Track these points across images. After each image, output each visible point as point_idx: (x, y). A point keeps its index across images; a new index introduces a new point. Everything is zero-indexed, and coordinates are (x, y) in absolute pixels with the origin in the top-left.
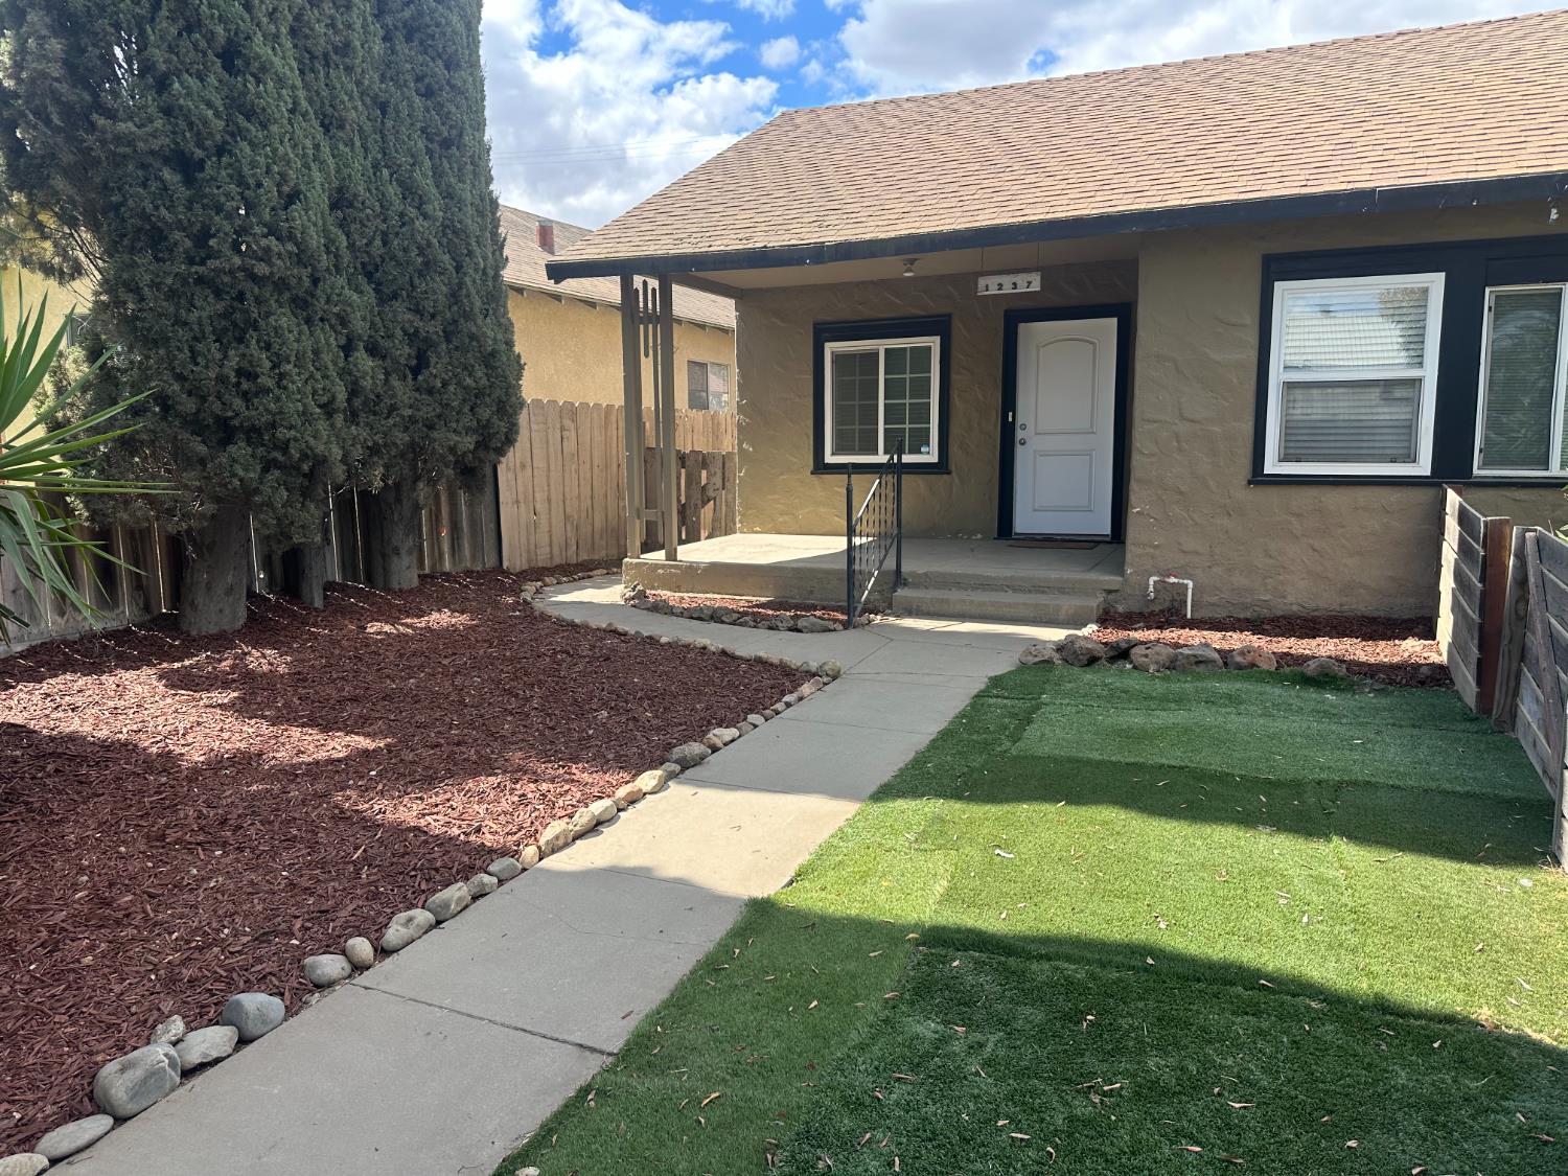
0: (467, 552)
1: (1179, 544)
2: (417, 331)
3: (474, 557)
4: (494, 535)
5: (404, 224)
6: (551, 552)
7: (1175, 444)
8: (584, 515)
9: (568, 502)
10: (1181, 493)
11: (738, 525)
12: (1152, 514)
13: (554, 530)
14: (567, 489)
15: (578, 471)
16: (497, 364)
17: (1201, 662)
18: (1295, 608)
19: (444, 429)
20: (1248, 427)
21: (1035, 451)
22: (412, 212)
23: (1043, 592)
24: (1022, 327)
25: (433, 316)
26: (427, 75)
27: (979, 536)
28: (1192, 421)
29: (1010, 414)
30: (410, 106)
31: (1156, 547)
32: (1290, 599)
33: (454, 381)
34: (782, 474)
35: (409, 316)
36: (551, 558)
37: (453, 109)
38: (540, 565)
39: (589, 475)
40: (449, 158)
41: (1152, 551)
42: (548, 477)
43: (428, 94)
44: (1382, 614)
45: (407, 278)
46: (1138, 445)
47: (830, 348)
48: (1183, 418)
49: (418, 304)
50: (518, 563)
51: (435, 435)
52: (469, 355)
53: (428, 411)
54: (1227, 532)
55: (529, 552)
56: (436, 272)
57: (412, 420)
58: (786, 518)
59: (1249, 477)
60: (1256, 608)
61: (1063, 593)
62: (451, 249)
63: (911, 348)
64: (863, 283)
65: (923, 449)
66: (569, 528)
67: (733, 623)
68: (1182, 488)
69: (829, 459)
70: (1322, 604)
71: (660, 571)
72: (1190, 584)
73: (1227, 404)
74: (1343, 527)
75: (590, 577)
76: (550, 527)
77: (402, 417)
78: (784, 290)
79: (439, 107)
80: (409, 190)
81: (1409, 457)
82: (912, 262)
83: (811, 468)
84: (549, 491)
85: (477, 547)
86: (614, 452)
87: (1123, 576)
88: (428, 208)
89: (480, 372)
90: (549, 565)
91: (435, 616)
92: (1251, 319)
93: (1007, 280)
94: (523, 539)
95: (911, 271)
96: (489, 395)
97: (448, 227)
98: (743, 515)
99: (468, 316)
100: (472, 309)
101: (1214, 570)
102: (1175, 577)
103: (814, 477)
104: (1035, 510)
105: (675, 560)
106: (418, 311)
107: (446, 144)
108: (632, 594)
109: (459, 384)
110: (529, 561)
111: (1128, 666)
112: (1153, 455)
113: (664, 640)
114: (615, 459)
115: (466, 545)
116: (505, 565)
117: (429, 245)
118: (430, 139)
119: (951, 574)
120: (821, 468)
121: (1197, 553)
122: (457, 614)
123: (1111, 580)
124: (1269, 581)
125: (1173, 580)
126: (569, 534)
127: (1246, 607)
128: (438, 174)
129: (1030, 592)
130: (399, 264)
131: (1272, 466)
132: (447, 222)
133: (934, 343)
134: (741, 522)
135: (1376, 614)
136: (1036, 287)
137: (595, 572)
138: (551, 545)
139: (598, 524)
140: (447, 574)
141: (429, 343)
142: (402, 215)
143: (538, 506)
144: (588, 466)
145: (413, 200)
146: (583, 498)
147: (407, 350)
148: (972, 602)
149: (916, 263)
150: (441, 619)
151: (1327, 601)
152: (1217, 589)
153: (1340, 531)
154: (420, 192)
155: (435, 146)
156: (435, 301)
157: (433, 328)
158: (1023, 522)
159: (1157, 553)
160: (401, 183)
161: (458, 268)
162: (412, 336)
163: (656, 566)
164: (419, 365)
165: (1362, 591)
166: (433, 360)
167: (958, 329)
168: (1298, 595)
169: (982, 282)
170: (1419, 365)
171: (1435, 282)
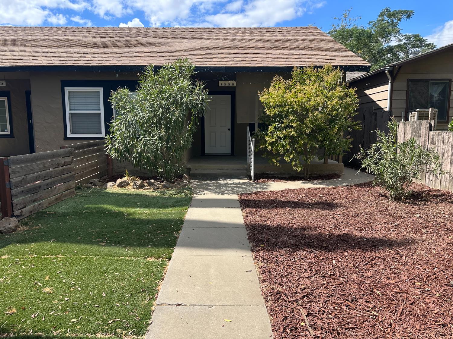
7: (45, 129)
12: (41, 147)
20: (62, 125)
28: (49, 123)
29: (30, 120)
46: (36, 129)
48: (46, 122)
59: (64, 138)
65: (5, 130)
68: (48, 141)
73: (56, 119)
81: (99, 132)
92: (60, 96)
131: (69, 135)
133: (5, 99)
136: (4, 85)
170: (100, 110)
171: (101, 90)
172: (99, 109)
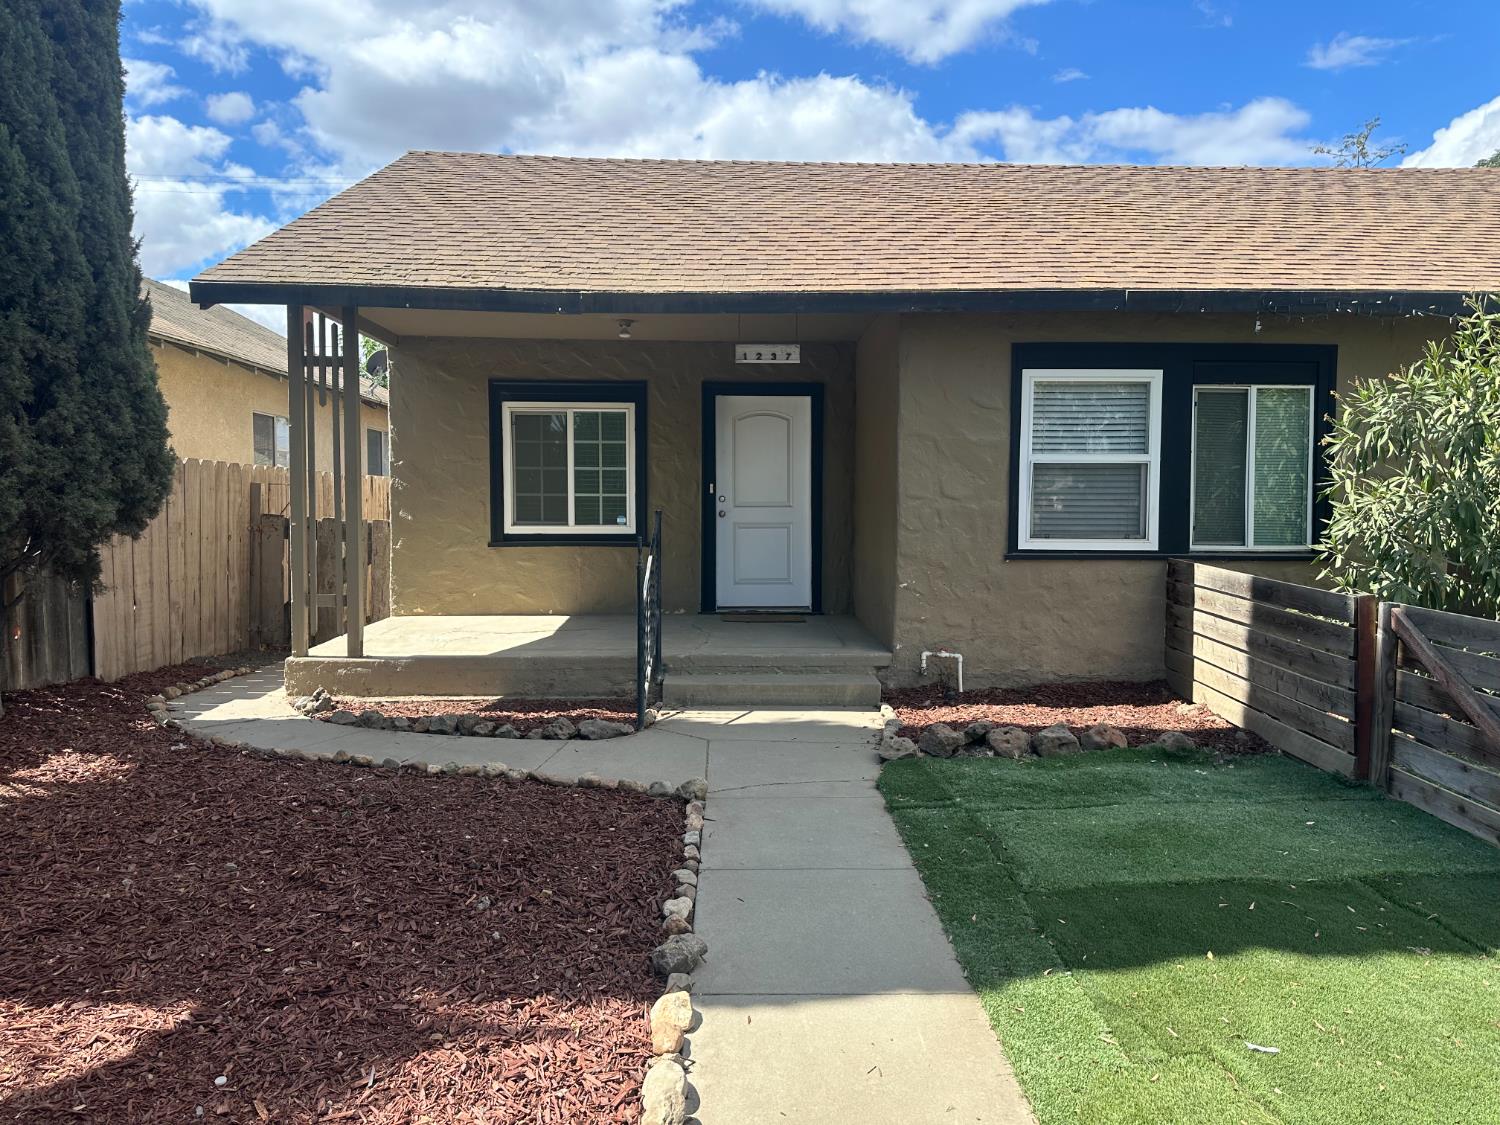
0: (48, 660)
1: (945, 618)
2: (39, 357)
3: (56, 666)
4: (82, 634)
5: (30, 206)
6: (152, 653)
7: (937, 521)
8: (190, 600)
9: (172, 585)
10: (944, 568)
11: (392, 607)
12: (918, 589)
13: (156, 622)
14: (172, 569)
15: (184, 545)
16: (147, 406)
17: (1063, 744)
18: (1051, 677)
19: (77, 493)
20: (1002, 505)
21: (735, 524)
22: (44, 191)
23: (816, 672)
24: (719, 399)
25: (64, 336)
26: (58, 11)
27: (682, 611)
28: (953, 499)
29: (712, 485)
30: (37, 47)
31: (923, 621)
32: (1046, 668)
33: (91, 427)
34: (450, 547)
35: (30, 334)
36: (153, 660)
37: (94, 64)
38: (141, 669)
39: (196, 549)
40: (87, 127)
41: (918, 625)
42: (151, 553)
43: (59, 36)
44: (1125, 679)
45: (31, 280)
46: (903, 520)
47: (508, 408)
48: (943, 495)
49: (42, 320)
50: (114, 668)
51: (68, 501)
52: (114, 392)
53: (55, 469)
54: (987, 606)
55: (126, 653)
56: (69, 276)
57: (33, 481)
58: (457, 597)
59: (1005, 552)
60: (1017, 679)
61: (835, 672)
62: (89, 250)
63: (603, 413)
64: (548, 341)
65: (618, 520)
66: (173, 617)
67: (492, 734)
68: (946, 564)
69: (509, 528)
70: (1074, 671)
71: (342, 671)
72: (960, 657)
73: (983, 483)
74: (1087, 598)
75: (216, 682)
76: (152, 619)
77: (19, 474)
78: (451, 341)
79: (74, 57)
80: (38, 160)
81: (1138, 533)
82: (629, 323)
83: (489, 539)
84: (151, 571)
85: (60, 651)
86: (225, 520)
87: (892, 652)
88: (65, 188)
89: (127, 415)
90: (150, 670)
91: (57, 763)
92: (1003, 404)
93: (766, 351)
94: (121, 637)
95: (627, 332)
96: (136, 448)
97: (85, 217)
98: (399, 595)
99: (112, 339)
100: (119, 330)
101: (977, 642)
102: (946, 651)
103: (492, 550)
104: (736, 583)
105: (361, 656)
106: (40, 328)
107: (82, 108)
108: (316, 704)
109: (99, 431)
110: (127, 665)
111: (990, 754)
112: (916, 531)
113: (433, 768)
114: (226, 528)
115: (47, 651)
116: (98, 673)
117: (65, 238)
118: (60, 97)
119: (717, 658)
120: (499, 539)
121: (960, 626)
122: (92, 756)
123: (880, 656)
124: (1026, 651)
125: (944, 654)
126: (174, 626)
127: (1006, 677)
128: (74, 148)
129: (801, 672)
130: (22, 260)
131: (1025, 542)
132: (86, 212)
133: (628, 409)
134: (395, 602)
135: (1120, 679)
136: (795, 359)
137: (219, 676)
138: (152, 643)
139: (206, 612)
140: (24, 693)
141: (56, 374)
142: (29, 192)
143: (139, 592)
144: (196, 537)
145: (42, 173)
146: (189, 579)
147: (28, 381)
148: (753, 687)
149: (633, 324)
150: (69, 765)
151: (1077, 668)
152: (982, 662)
153: (1085, 602)
154: (55, 165)
155: (67, 107)
156: (70, 317)
157: (65, 354)
158: (725, 596)
159: (924, 627)
160: (25, 148)
161: (97, 275)
162: (36, 362)
163: (335, 666)
164: (41, 402)
165: (1106, 657)
166: (63, 396)
167: (654, 395)
168: (1054, 663)
169: (740, 350)
170: (1145, 451)
171: (1155, 378)
172: (1142, 447)
